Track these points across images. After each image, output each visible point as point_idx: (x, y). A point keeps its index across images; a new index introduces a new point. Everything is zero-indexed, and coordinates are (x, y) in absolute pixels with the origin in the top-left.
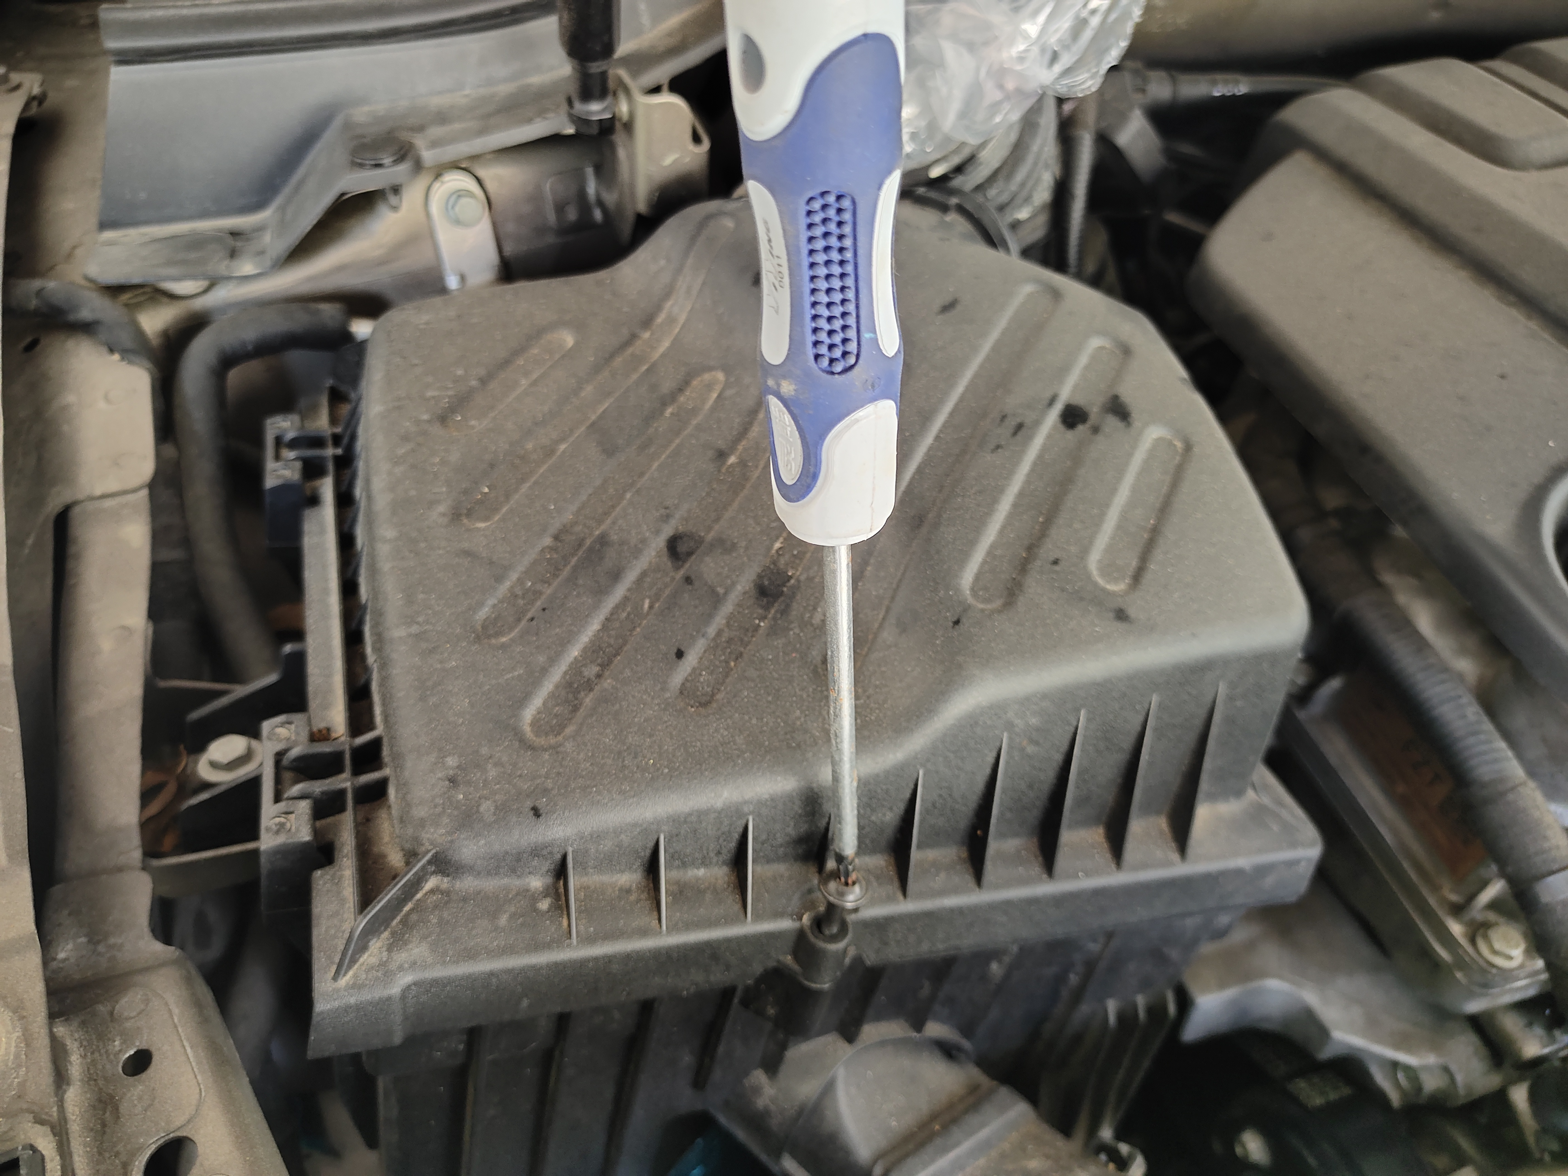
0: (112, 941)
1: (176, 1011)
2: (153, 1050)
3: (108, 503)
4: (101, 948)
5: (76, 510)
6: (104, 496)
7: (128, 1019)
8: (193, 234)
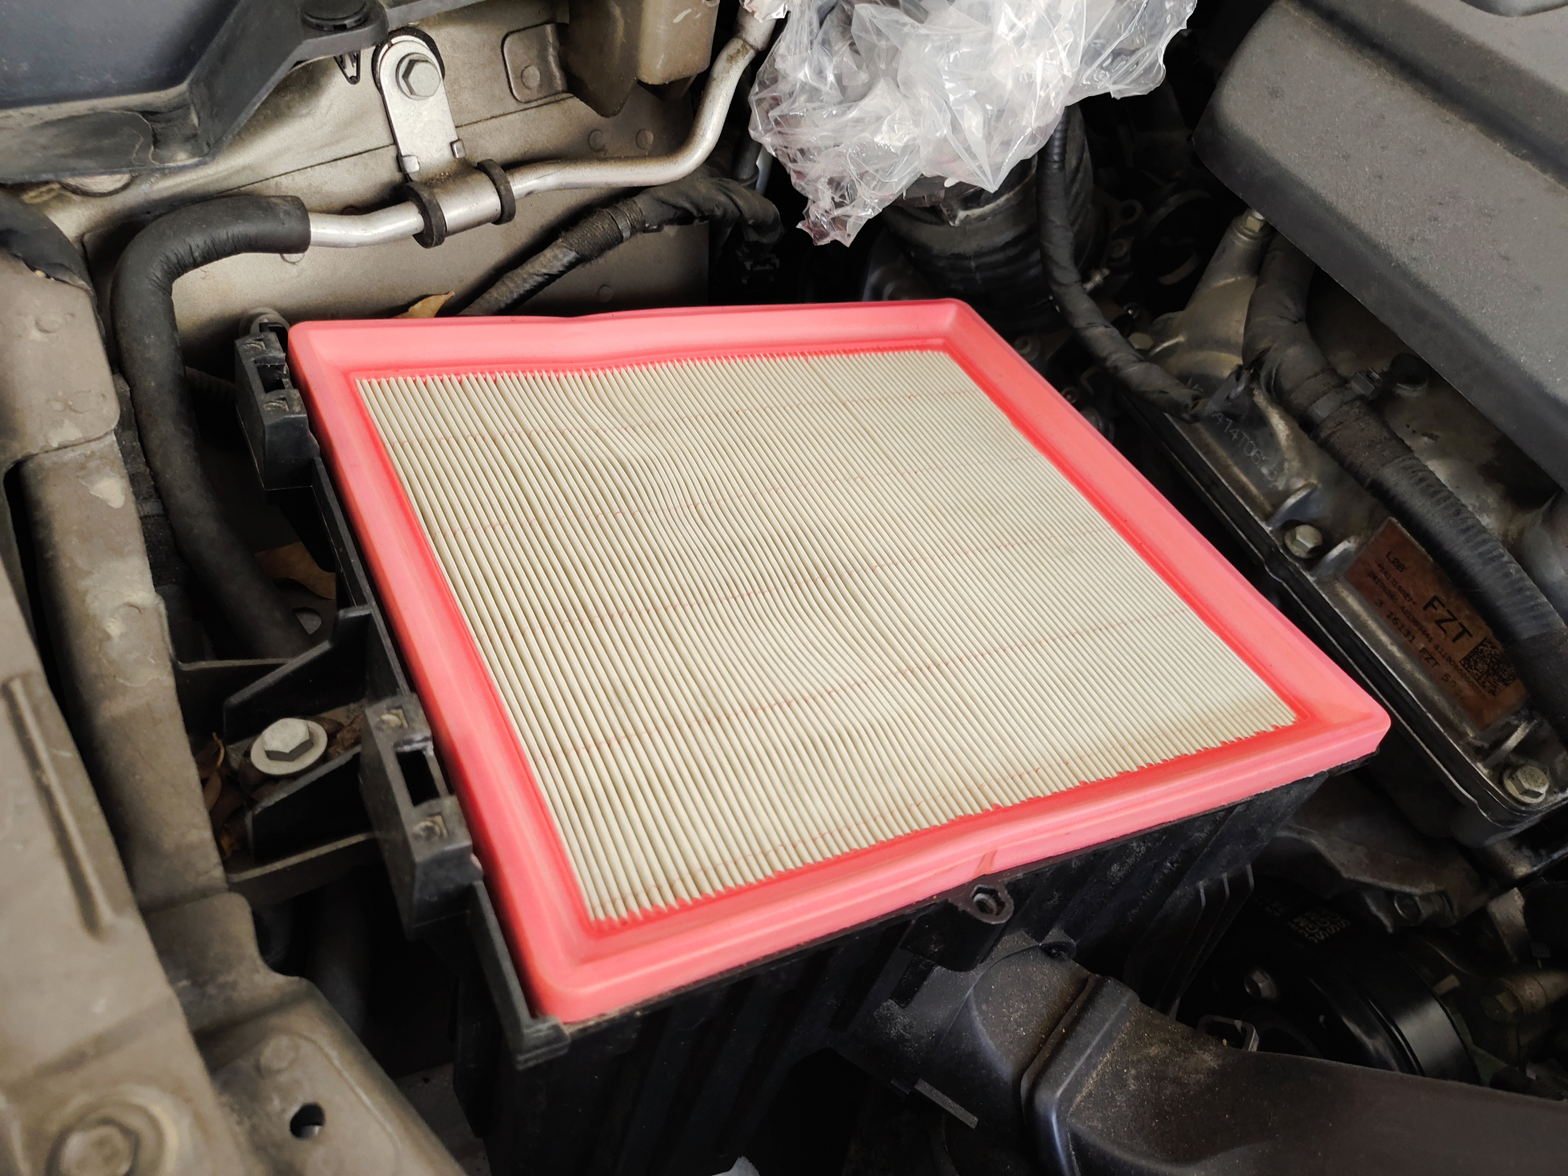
0: (222, 979)
1: (333, 1054)
2: (323, 1104)
3: (69, 455)
4: (211, 990)
5: (31, 465)
6: (62, 447)
7: (279, 1071)
8: (95, 114)
